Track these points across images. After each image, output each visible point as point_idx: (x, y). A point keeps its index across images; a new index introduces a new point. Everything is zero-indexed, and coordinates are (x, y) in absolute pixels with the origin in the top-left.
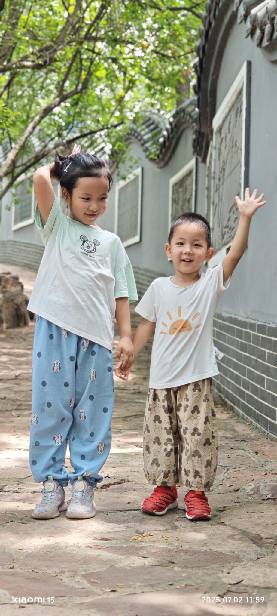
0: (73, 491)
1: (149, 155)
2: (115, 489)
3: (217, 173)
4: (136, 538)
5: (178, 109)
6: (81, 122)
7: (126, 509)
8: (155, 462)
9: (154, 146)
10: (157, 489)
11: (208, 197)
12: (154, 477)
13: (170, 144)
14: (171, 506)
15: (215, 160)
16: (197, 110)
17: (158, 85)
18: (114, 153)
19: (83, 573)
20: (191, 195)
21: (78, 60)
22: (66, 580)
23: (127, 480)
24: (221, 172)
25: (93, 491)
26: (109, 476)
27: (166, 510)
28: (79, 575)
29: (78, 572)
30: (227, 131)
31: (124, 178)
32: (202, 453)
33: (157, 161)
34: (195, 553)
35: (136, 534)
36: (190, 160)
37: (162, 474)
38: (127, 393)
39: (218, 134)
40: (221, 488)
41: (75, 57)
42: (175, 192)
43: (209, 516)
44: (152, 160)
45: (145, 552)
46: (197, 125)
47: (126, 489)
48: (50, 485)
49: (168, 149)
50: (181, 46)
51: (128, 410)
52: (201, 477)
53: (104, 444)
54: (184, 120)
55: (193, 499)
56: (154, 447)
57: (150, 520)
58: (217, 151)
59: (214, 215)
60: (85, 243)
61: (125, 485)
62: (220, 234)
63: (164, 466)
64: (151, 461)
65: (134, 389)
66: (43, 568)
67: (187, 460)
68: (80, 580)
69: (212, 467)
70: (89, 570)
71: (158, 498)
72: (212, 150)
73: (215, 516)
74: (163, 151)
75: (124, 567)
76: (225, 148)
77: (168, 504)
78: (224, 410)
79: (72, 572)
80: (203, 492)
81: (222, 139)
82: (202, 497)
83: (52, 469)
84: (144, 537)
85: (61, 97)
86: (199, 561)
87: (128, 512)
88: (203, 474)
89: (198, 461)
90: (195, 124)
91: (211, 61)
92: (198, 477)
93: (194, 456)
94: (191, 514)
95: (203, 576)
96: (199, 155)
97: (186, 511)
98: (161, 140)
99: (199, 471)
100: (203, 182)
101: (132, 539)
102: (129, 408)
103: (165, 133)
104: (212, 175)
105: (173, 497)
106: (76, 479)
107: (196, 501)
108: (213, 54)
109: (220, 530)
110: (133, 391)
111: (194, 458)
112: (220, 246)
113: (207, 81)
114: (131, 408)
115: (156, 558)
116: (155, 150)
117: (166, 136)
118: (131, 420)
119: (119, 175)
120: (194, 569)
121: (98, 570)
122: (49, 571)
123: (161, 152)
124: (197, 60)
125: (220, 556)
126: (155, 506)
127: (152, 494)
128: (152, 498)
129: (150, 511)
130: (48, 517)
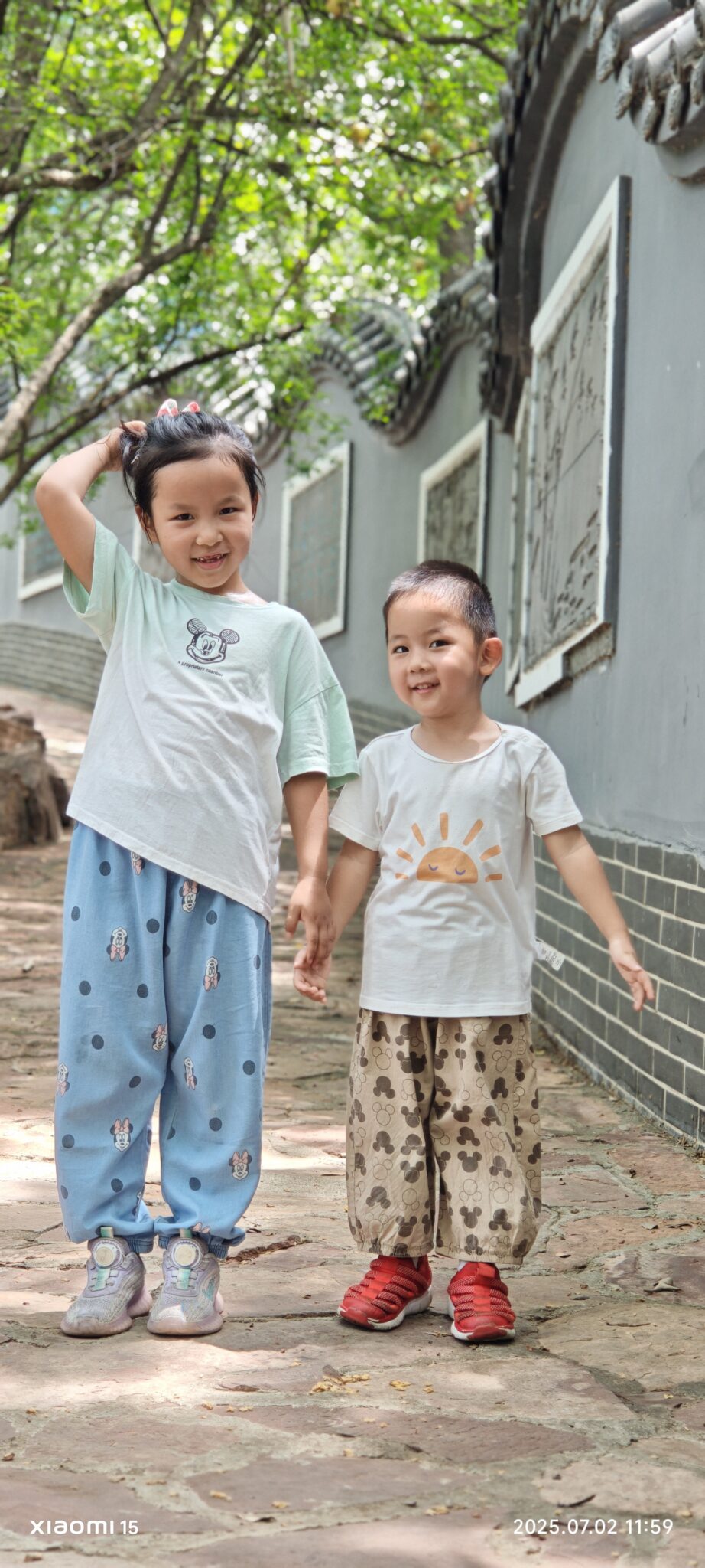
0: (166, 1264)
1: (369, 411)
2: (273, 1260)
3: (542, 459)
4: (325, 1387)
5: (444, 294)
6: (197, 325)
7: (301, 1312)
8: (379, 1196)
9: (383, 388)
10: (378, 1264)
11: (519, 519)
12: (376, 1233)
13: (423, 384)
14: (414, 1305)
15: (536, 427)
16: (491, 298)
17: (392, 233)
18: (278, 408)
19: (190, 1474)
20: (476, 515)
21: (189, 167)
22: (146, 1492)
23: (302, 1239)
24: (551, 459)
25: (218, 1267)
26: (258, 1228)
27: (400, 1317)
28: (178, 1480)
29: (175, 1470)
30: (568, 355)
31: (305, 470)
33: (389, 426)
34: (472, 1425)
35: (325, 1377)
36: (474, 424)
37: (396, 1227)
38: (306, 1018)
39: (545, 361)
40: (541, 1261)
41: (182, 159)
42: (433, 506)
43: (511, 1332)
44: (377, 424)
45: (345, 1422)
46: (492, 336)
47: (302, 1262)
48: (106, 1251)
49: (416, 396)
50: (455, 138)
51: (308, 1060)
53: (246, 1155)
54: (458, 324)
55: (471, 1289)
56: (375, 1159)
57: (360, 1340)
58: (542, 403)
59: (533, 567)
60: (200, 638)
61: (298, 1251)
62: (546, 616)
63: (402, 1205)
64: (368, 1194)
66: (88, 1460)
68: (182, 1493)
70: (203, 1467)
71: (380, 1288)
72: (528, 401)
73: (526, 1332)
74: (406, 401)
75: (292, 1459)
76: (563, 397)
77: (405, 1300)
78: (552, 1063)
79: (161, 1470)
81: (555, 375)
82: (492, 1283)
83: (112, 1208)
84: (345, 1383)
85: (147, 261)
86: (482, 1446)
87: (305, 1320)
88: (514, 1219)
90: (486, 335)
92: (500, 1227)
94: (465, 1327)
95: (492, 1483)
96: (496, 412)
97: (451, 1320)
98: (401, 374)
99: (506, 1211)
100: (506, 482)
101: (314, 1388)
102: (310, 1056)
103: (410, 356)
104: (529, 464)
105: (420, 1282)
106: (175, 1235)
107: (478, 1293)
108: (533, 157)
109: (539, 1368)
110: (321, 1013)
112: (547, 646)
113: (519, 227)
114: (317, 1056)
115: (373, 1437)
116: (386, 399)
117: (414, 364)
118: (315, 1086)
119: (290, 461)
120: (470, 1466)
121: (226, 1467)
122: (102, 1469)
123: (400, 405)
124: (492, 172)
125: (536, 1434)
126: (372, 1309)
127: (366, 1277)
128: (366, 1286)
129: (361, 1321)
130: (103, 1332)
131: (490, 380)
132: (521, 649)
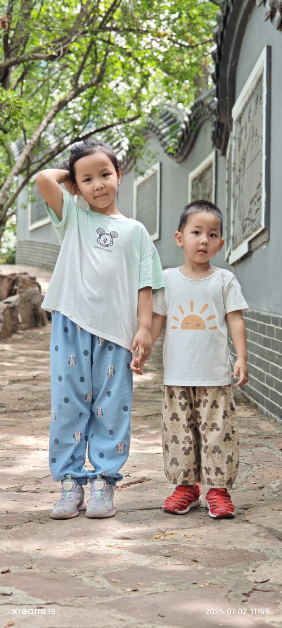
0: (92, 490)
1: (167, 149)
2: (136, 488)
3: (238, 163)
4: (158, 537)
5: (196, 101)
6: (97, 116)
7: (148, 507)
8: (174, 461)
9: (173, 140)
10: (179, 488)
11: (229, 190)
12: (174, 476)
13: (189, 137)
14: (193, 504)
15: (235, 151)
16: (216, 99)
17: (176, 78)
18: (132, 148)
19: (104, 573)
20: (211, 189)
21: (92, 52)
22: (86, 580)
23: (148, 479)
24: (241, 163)
25: (113, 490)
26: (130, 475)
27: (188, 509)
28: (99, 575)
29: (98, 571)
30: (247, 120)
31: (142, 174)
32: (222, 449)
33: (176, 155)
34: (219, 551)
35: (158, 533)
36: (210, 153)
37: (182, 474)
38: (147, 392)
39: (238, 123)
40: (245, 486)
41: (89, 48)
42: (194, 187)
43: (233, 513)
44: (171, 154)
45: (167, 551)
46: (216, 115)
47: (148, 488)
48: (68, 484)
49: (186, 143)
50: (198, 35)
51: (149, 409)
52: (222, 474)
53: (123, 444)
54: (202, 113)
55: (216, 497)
56: (172, 446)
57: (172, 518)
58: (237, 141)
59: (235, 207)
60: (102, 237)
61: (146, 483)
62: (241, 227)
63: (183, 465)
64: (170, 461)
65: (155, 388)
66: (62, 568)
67: (207, 457)
68: (101, 580)
69: (234, 462)
70: (109, 570)
71: (180, 497)
72: (232, 141)
73: (239, 514)
74: (182, 145)
75: (145, 566)
76: (246, 137)
77: (190, 502)
78: (247, 408)
79: (92, 572)
80: (226, 489)
81: (242, 129)
83: (71, 467)
84: (166, 535)
85: (76, 90)
86: (223, 559)
87: (149, 511)
88: (224, 470)
89: (218, 457)
90: (214, 116)
91: (229, 48)
92: (219, 474)
93: (213, 452)
94: (215, 512)
95: (227, 574)
96: (219, 147)
97: (208, 510)
98: (180, 134)
99: (221, 467)
100: (223, 175)
101: (154, 537)
102: (149, 407)
103: (183, 126)
104: (233, 166)
105: (196, 495)
106: (95, 478)
107: (218, 498)
108: (231, 41)
109: (245, 528)
110: (153, 390)
111: (214, 455)
112: (241, 239)
113: (226, 69)
114: (152, 407)
115: (178, 557)
116: (174, 144)
117: (185, 130)
118: (151, 419)
119: (136, 170)
120: (218, 567)
121: (119, 570)
122: (68, 571)
123: (180, 146)
124: (215, 47)
125: (245, 554)
126: (177, 505)
127: (174, 493)
128: (174, 497)
129: (172, 510)
130: (67, 517)
131: (216, 134)
132: (231, 242)
